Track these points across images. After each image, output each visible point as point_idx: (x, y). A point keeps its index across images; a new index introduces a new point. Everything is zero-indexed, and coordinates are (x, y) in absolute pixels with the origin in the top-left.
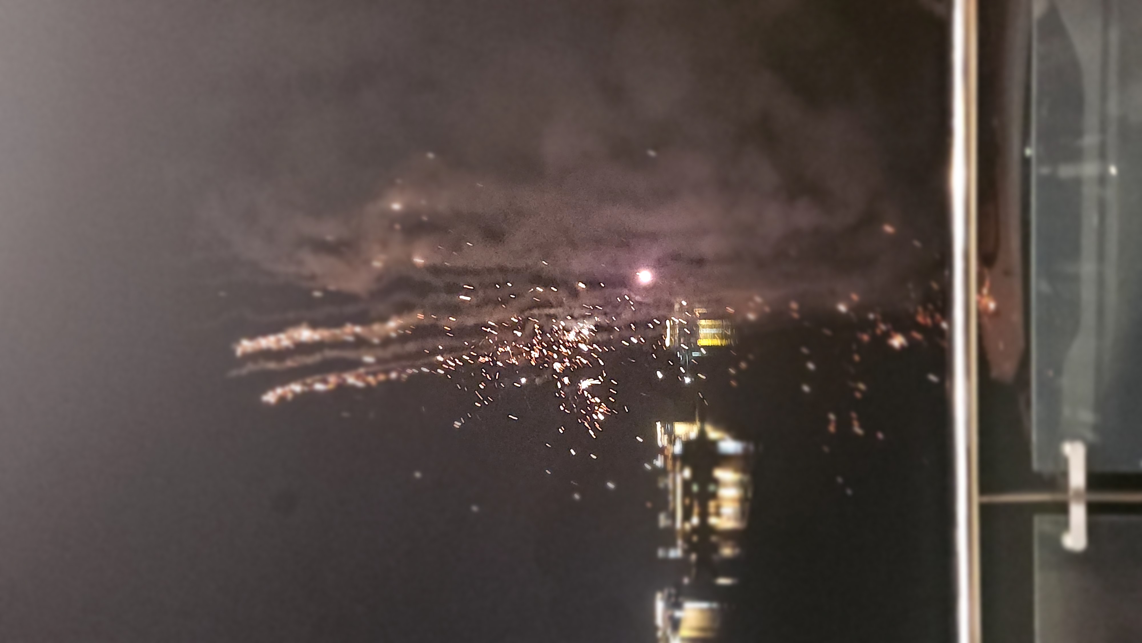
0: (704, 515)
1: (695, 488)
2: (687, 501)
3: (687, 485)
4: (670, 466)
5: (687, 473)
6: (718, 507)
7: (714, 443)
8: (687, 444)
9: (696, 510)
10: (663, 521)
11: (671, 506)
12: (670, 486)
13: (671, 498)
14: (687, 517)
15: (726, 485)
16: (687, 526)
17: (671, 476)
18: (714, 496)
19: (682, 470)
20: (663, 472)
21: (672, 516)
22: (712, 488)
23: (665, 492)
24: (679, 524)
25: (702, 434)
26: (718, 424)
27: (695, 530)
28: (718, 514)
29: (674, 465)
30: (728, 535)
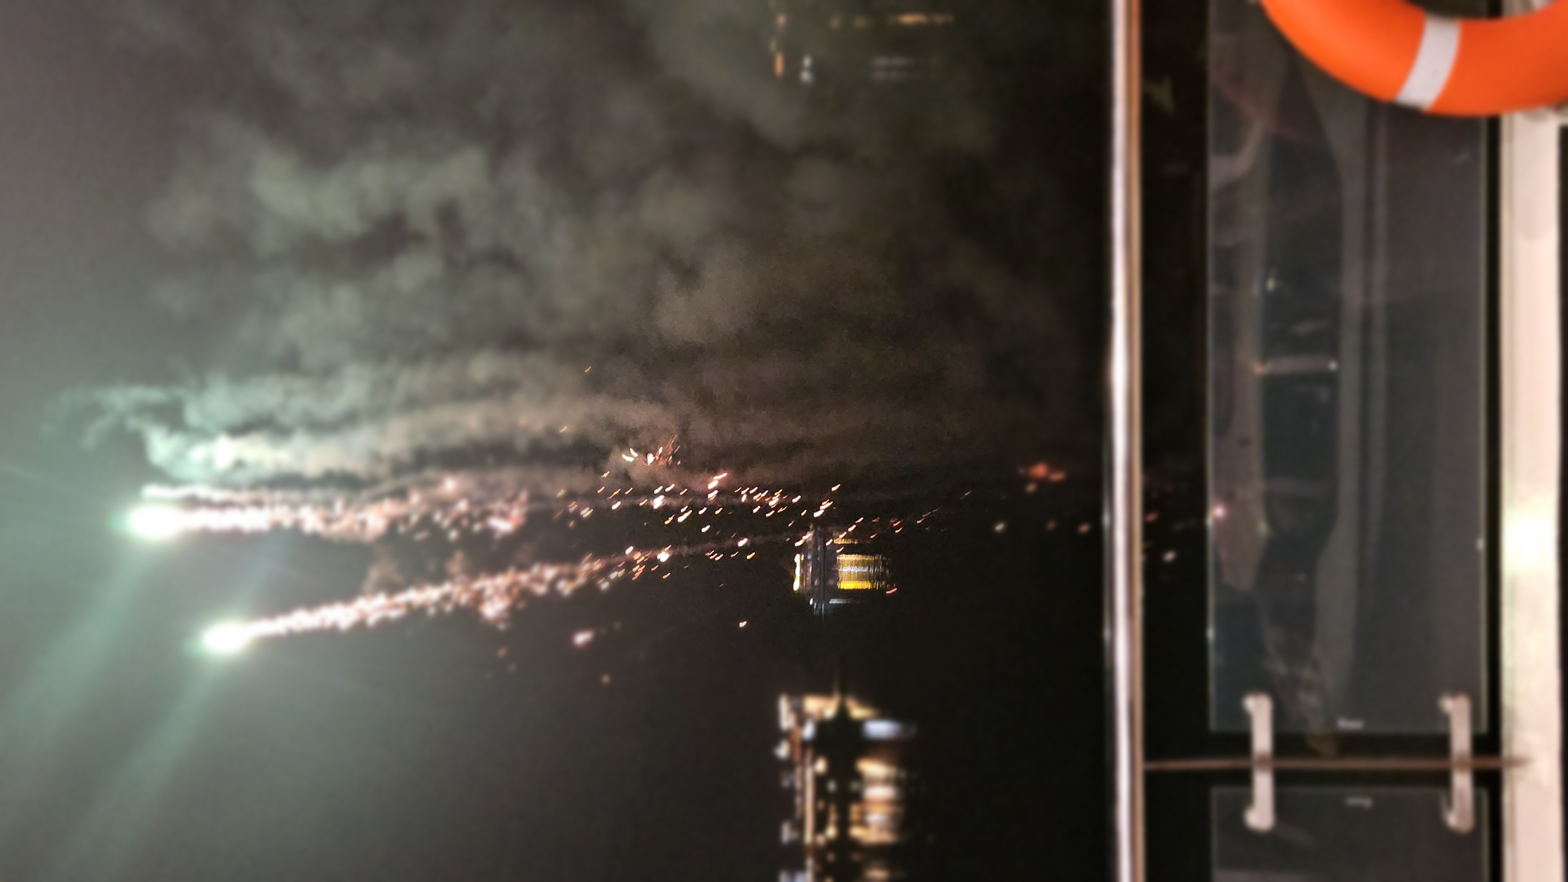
0: (844, 824)
1: (832, 786)
2: (821, 805)
3: (820, 781)
4: (797, 757)
5: (821, 766)
6: (863, 814)
7: (858, 725)
8: (822, 726)
9: (833, 817)
10: (787, 834)
11: (798, 814)
12: (798, 785)
13: (798, 800)
14: (820, 826)
15: (874, 781)
16: (821, 839)
17: (798, 770)
18: (858, 797)
19: (814, 760)
20: (789, 765)
21: (799, 826)
22: (855, 786)
23: (791, 794)
24: (808, 837)
25: (843, 712)
26: (865, 699)
27: (831, 845)
28: (863, 823)
29: (803, 755)
30: (877, 853)
